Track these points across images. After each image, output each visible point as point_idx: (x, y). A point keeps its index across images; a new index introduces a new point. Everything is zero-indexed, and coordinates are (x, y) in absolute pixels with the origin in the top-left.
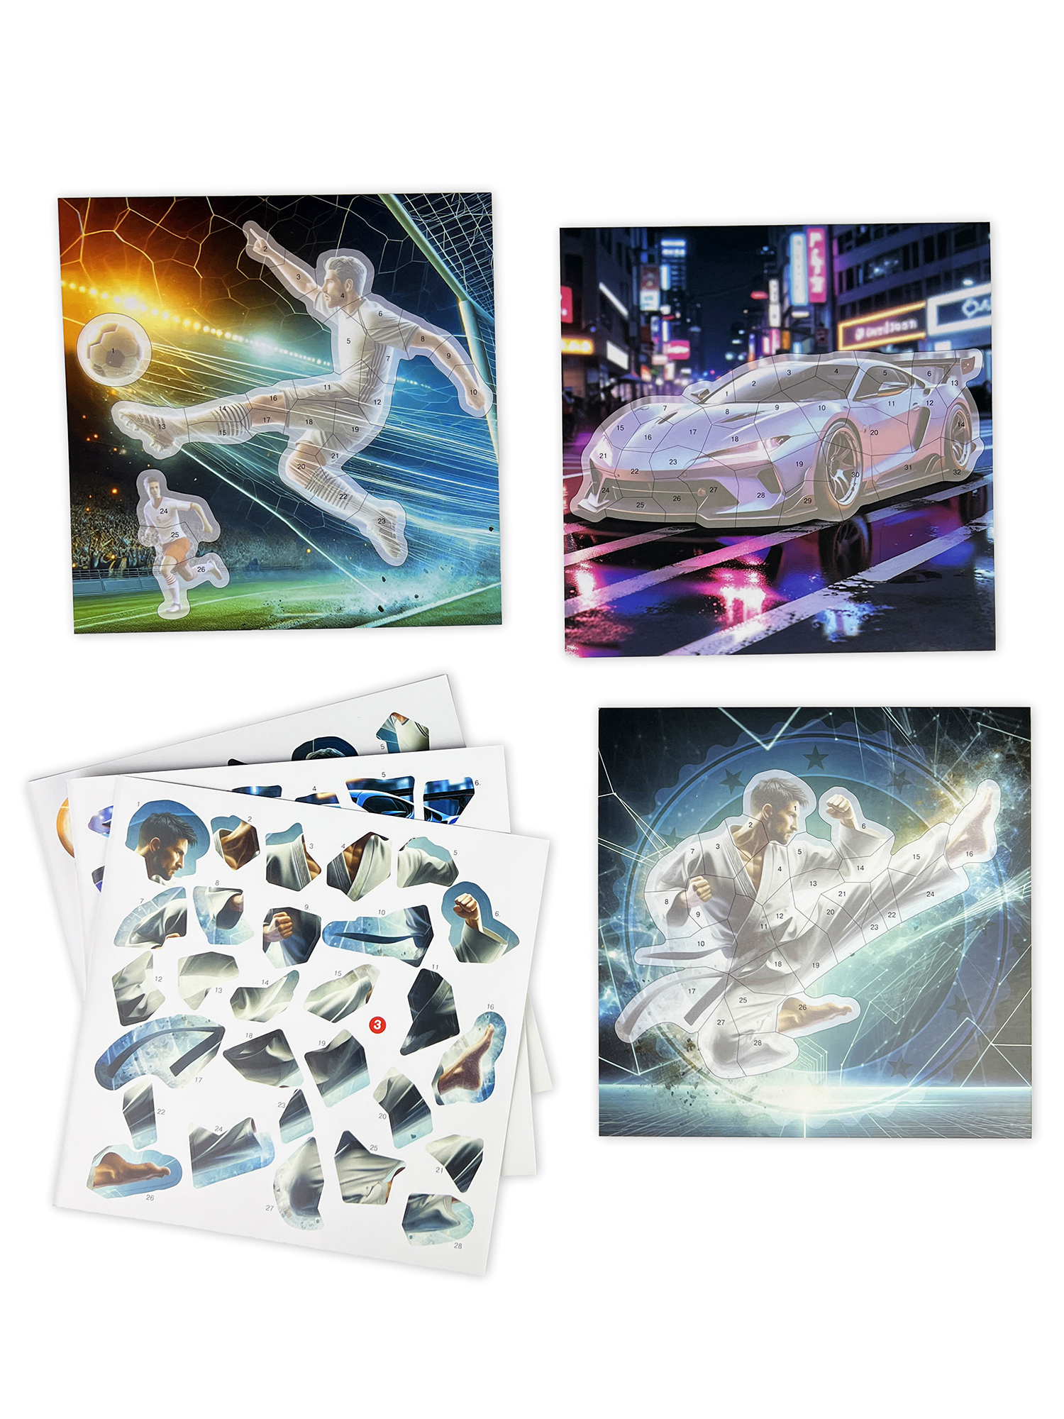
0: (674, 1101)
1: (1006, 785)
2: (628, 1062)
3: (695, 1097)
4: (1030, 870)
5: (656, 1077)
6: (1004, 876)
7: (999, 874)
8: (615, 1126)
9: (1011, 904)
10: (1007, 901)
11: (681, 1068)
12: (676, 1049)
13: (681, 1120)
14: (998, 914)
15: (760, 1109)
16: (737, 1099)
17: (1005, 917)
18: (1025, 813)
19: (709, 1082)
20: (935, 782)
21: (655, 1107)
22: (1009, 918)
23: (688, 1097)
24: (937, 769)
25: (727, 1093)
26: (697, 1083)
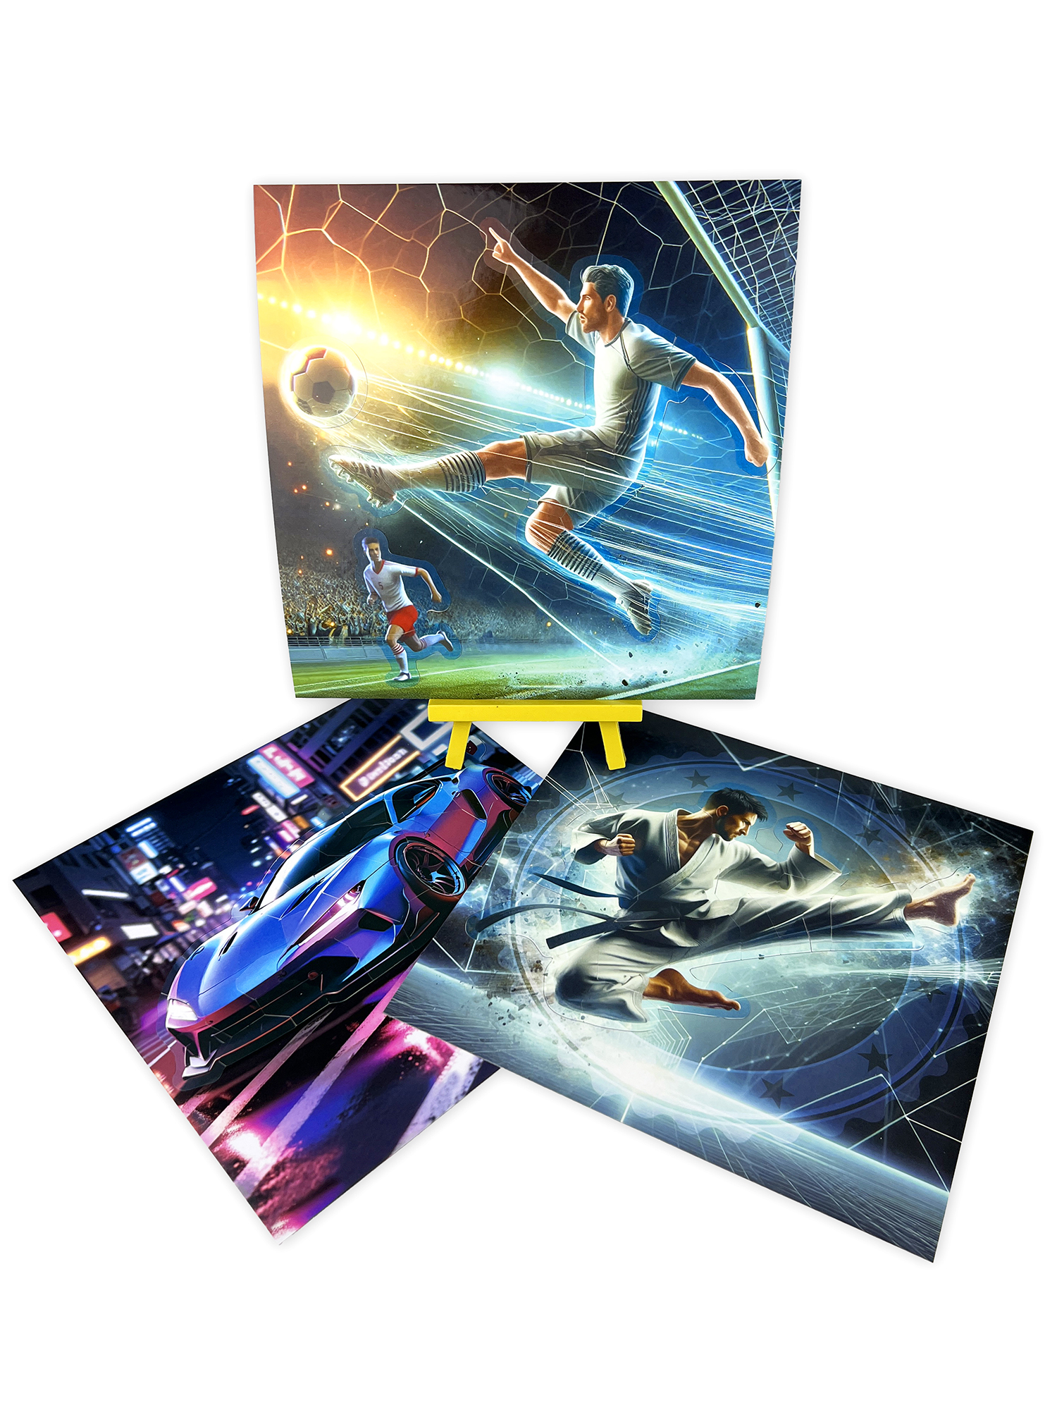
0: (488, 1012)
1: (990, 879)
2: (462, 956)
3: (514, 1019)
4: (1000, 960)
5: (482, 981)
6: (968, 954)
7: (962, 950)
8: (408, 1009)
9: (970, 984)
10: (966, 979)
11: (515, 983)
12: (519, 964)
13: (485, 1035)
14: (949, 987)
15: (582, 1064)
16: (561, 1041)
17: (958, 992)
18: (1008, 910)
19: (537, 1010)
20: (910, 850)
21: (464, 1009)
22: (963, 994)
23: (506, 1015)
24: (916, 841)
25: (552, 1029)
26: (524, 1005)
